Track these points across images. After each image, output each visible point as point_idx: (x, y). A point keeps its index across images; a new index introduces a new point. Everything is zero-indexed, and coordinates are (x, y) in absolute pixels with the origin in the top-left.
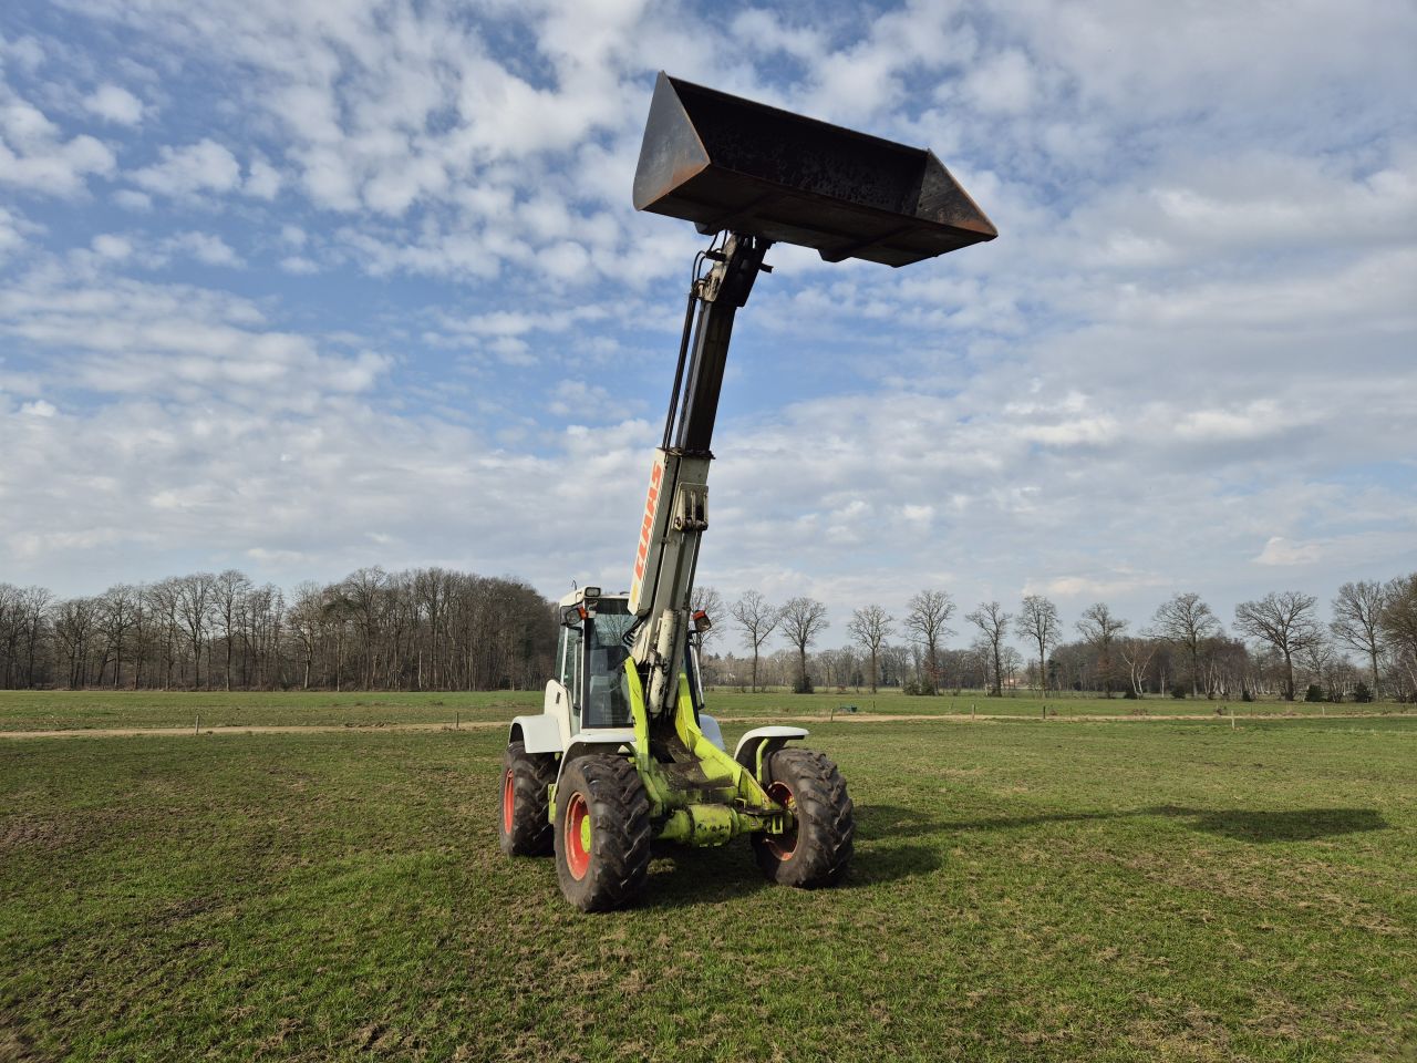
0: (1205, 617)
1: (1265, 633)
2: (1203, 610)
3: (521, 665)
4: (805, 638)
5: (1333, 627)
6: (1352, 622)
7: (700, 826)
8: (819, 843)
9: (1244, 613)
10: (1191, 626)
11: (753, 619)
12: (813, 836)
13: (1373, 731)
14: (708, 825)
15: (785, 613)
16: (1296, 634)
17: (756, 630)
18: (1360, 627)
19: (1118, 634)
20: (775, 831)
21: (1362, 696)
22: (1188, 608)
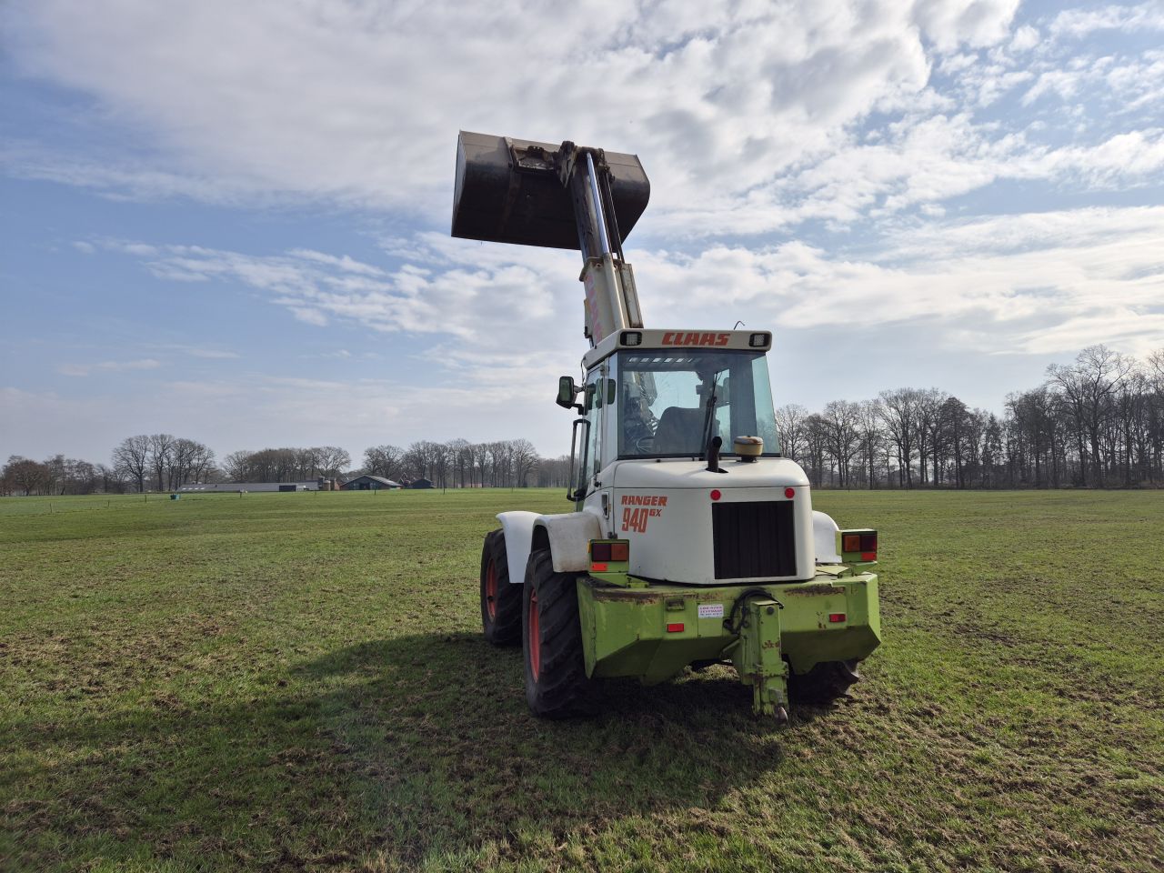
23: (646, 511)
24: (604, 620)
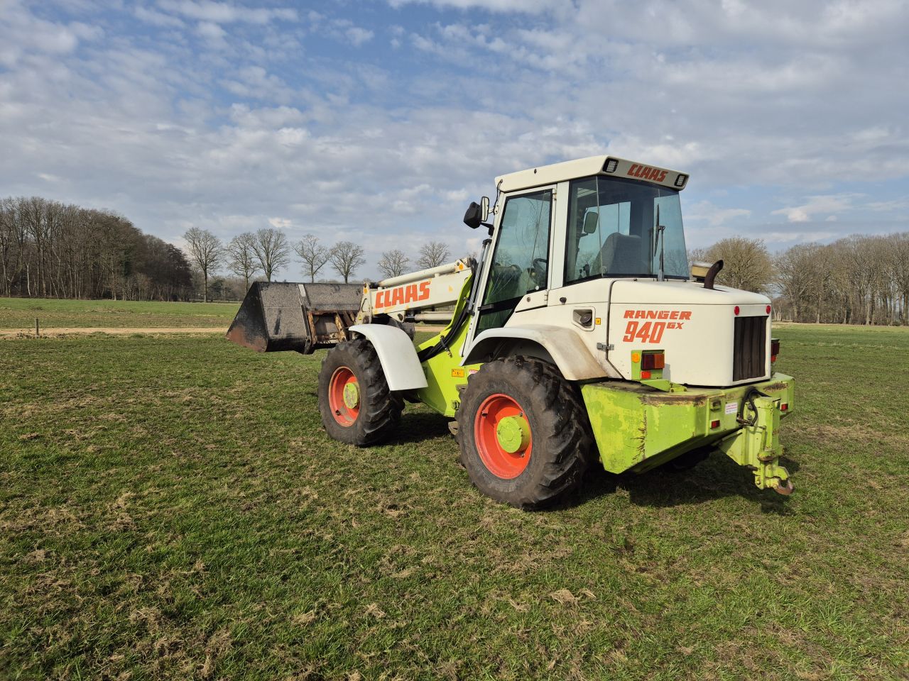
3: (122, 280)
4: (348, 270)
15: (334, 252)
17: (312, 262)
23: (663, 325)
24: (657, 422)
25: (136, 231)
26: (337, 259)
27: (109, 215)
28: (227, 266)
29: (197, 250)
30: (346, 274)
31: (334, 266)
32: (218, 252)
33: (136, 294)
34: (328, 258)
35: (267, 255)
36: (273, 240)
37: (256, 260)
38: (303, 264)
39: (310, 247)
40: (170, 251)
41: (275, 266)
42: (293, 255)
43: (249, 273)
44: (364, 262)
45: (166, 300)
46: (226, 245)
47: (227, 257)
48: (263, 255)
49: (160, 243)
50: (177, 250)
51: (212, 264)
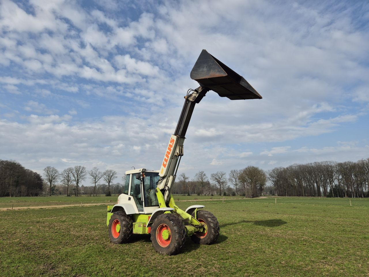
0: (205, 176)
1: (216, 180)
2: (205, 175)
4: (110, 181)
5: (229, 179)
6: (232, 178)
7: (189, 231)
8: (214, 233)
9: (213, 176)
10: (202, 178)
11: (95, 175)
12: (213, 232)
13: (250, 202)
14: (190, 231)
15: (105, 174)
16: (222, 181)
17: (95, 178)
18: (234, 180)
19: (187, 181)
20: (201, 231)
21: (234, 195)
22: (202, 175)
25: (22, 168)
26: (106, 177)
27: (12, 162)
28: (60, 181)
29: (48, 175)
30: (109, 182)
31: (104, 179)
32: (57, 176)
33: (20, 194)
34: (102, 176)
35: (77, 176)
36: (80, 170)
37: (73, 178)
38: (91, 179)
39: (95, 172)
40: (35, 175)
41: (80, 180)
42: (88, 176)
43: (69, 183)
44: (116, 177)
45: (33, 196)
46: (61, 173)
47: (61, 177)
48: (76, 176)
49: (31, 172)
50: (38, 175)
51: (54, 180)
